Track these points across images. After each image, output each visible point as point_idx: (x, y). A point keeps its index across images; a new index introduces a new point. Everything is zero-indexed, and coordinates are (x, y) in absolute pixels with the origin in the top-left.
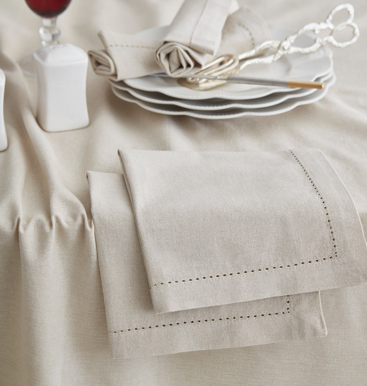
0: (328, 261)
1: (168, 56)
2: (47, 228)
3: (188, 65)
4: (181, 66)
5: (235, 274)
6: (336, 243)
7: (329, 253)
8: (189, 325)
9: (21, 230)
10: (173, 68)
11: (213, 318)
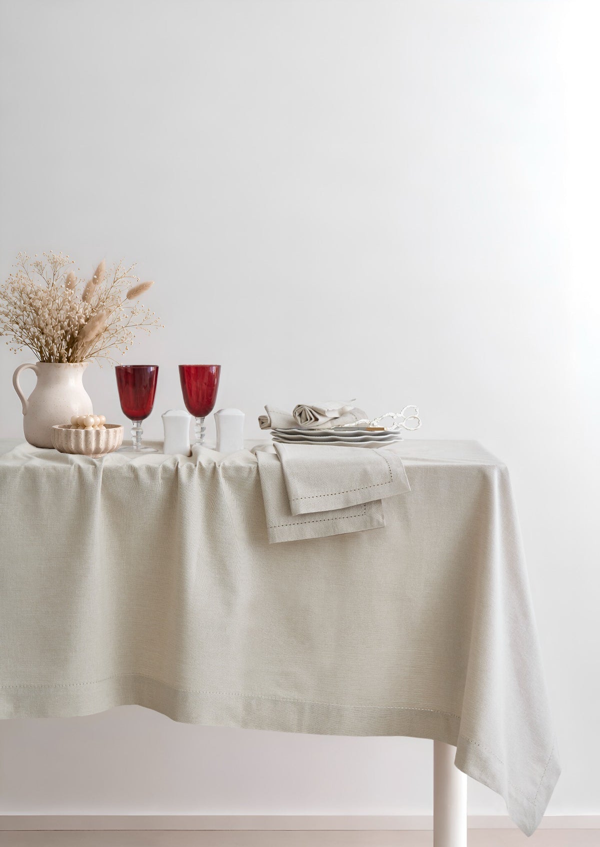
0: (388, 484)
1: (300, 415)
2: (194, 467)
3: (311, 419)
4: (307, 420)
5: (337, 494)
6: (392, 475)
7: (388, 480)
8: (311, 524)
9: (179, 466)
10: (303, 421)
11: (324, 519)
